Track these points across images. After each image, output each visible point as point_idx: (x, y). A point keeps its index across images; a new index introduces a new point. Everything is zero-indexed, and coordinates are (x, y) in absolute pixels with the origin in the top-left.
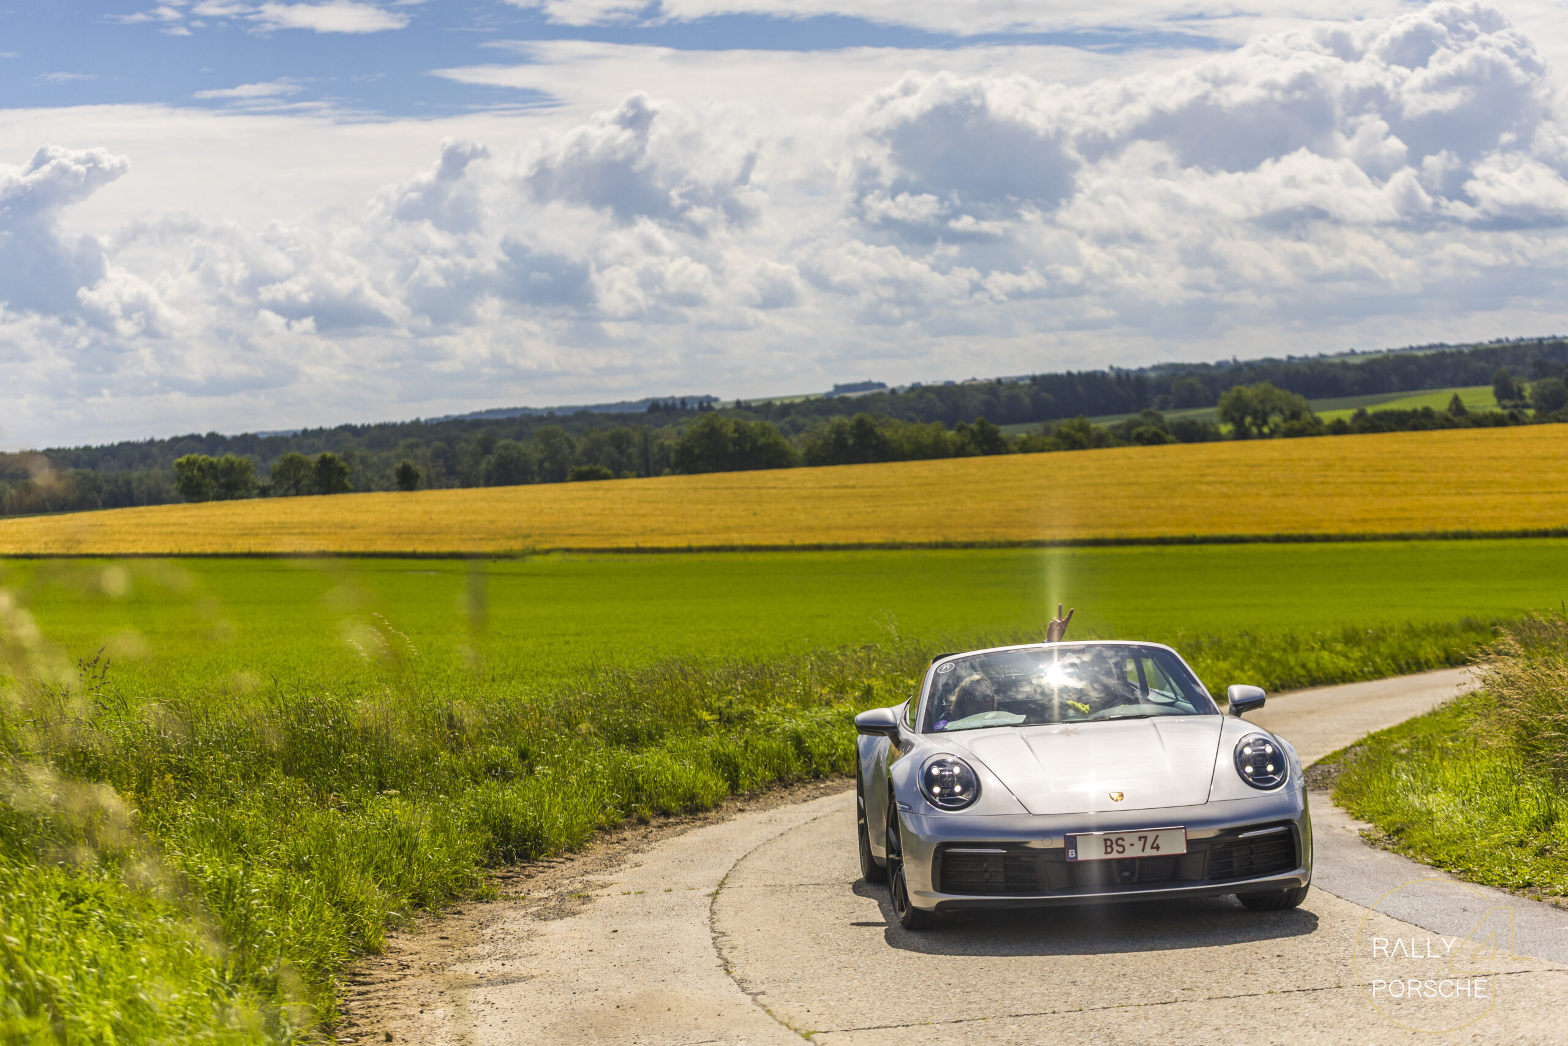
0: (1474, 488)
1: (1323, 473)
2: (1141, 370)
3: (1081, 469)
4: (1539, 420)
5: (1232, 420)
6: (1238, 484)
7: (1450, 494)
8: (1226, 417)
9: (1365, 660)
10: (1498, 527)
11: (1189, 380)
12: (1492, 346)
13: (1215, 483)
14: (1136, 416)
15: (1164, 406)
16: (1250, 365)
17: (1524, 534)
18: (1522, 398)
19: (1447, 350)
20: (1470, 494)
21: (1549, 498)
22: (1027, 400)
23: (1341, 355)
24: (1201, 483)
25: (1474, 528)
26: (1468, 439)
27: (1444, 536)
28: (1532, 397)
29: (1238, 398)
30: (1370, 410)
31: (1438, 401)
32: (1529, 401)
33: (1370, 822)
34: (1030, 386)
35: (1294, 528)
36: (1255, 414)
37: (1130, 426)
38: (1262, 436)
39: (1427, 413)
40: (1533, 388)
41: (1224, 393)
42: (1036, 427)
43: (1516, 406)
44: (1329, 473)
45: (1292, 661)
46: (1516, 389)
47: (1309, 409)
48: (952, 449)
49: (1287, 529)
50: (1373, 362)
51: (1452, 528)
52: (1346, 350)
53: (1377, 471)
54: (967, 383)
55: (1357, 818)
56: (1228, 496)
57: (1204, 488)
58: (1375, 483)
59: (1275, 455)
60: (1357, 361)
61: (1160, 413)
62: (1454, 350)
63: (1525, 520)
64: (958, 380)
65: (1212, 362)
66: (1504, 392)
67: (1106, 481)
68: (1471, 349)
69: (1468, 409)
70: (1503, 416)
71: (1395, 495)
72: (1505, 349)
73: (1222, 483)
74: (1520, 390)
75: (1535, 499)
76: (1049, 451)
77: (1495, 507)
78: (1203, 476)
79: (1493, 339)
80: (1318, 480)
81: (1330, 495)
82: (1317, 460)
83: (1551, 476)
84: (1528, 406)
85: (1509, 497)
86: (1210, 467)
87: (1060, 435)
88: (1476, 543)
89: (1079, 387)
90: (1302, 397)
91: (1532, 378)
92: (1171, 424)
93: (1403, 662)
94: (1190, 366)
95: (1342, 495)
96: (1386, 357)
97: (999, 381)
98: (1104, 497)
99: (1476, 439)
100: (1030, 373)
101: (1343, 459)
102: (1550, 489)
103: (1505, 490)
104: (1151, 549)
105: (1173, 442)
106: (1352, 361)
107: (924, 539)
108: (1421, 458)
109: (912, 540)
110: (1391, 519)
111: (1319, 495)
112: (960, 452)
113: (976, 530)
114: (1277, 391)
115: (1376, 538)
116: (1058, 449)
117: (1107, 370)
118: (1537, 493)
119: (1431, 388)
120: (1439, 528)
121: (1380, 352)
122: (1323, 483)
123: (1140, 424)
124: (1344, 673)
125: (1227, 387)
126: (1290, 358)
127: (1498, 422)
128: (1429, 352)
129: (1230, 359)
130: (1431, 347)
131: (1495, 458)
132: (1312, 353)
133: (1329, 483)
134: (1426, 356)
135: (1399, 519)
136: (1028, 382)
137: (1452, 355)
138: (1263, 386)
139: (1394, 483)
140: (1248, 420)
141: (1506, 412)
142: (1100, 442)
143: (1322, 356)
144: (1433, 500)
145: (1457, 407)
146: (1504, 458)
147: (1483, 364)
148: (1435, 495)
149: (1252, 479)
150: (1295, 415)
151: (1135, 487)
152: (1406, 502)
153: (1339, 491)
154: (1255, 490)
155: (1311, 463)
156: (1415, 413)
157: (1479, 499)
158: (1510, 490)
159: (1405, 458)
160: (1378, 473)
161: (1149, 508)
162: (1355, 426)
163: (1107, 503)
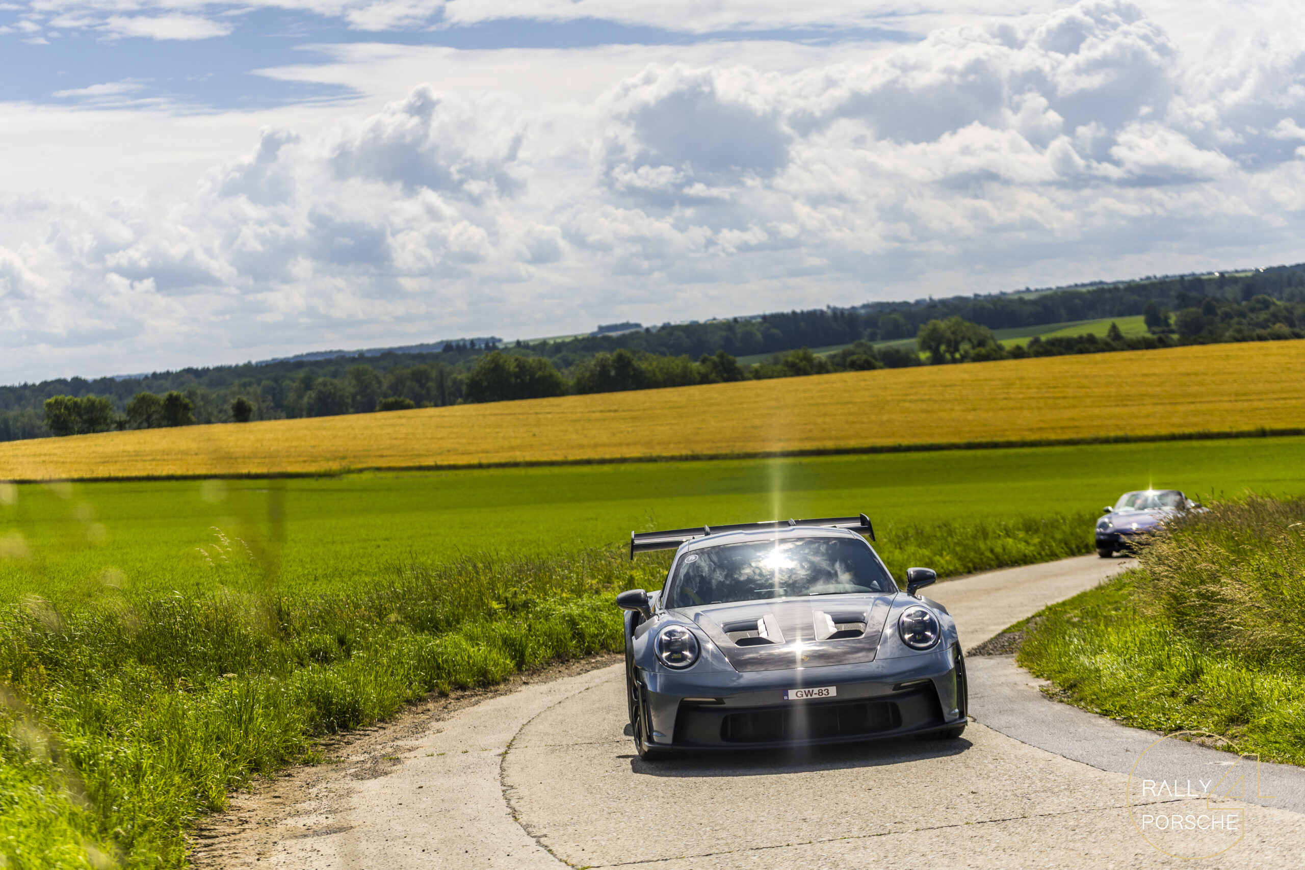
0: (1130, 400)
1: (1006, 391)
2: (853, 308)
3: (805, 391)
4: (1183, 343)
5: (929, 348)
6: (935, 401)
7: (1111, 406)
8: (925, 346)
9: (1042, 545)
10: (1150, 432)
11: (893, 316)
12: (1143, 282)
13: (916, 401)
14: (851, 347)
15: (873, 338)
16: (943, 302)
17: (1173, 438)
18: (1168, 325)
19: (1106, 287)
20: (1127, 405)
21: (1192, 407)
22: (759, 335)
23: (1019, 292)
24: (905, 401)
25: (1130, 434)
26: (1125, 360)
27: (1107, 441)
28: (1176, 324)
29: (934, 330)
30: (1043, 338)
31: (1100, 329)
32: (1174, 327)
33: (1048, 679)
34: (761, 324)
35: (982, 437)
36: (949, 343)
37: (846, 355)
38: (954, 361)
39: (1091, 339)
40: (1177, 316)
41: (922, 326)
42: (768, 358)
43: (1163, 332)
44: (1011, 391)
45: (982, 546)
46: (1162, 317)
47: (993, 338)
48: (698, 378)
49: (976, 437)
50: (1045, 298)
51: (1113, 434)
52: (1023, 288)
53: (1050, 387)
54: (708, 322)
55: (1037, 677)
56: (928, 412)
57: (907, 405)
58: (1049, 398)
59: (966, 376)
60: (1032, 297)
61: (870, 344)
62: (1111, 286)
63: (1173, 425)
64: (702, 320)
65: (912, 300)
66: (1153, 320)
67: (826, 401)
68: (1126, 285)
69: (1123, 335)
70: (1153, 340)
71: (1065, 408)
72: (1153, 285)
73: (922, 401)
74: (1167, 318)
75: (1180, 408)
76: (778, 376)
77: (1148, 416)
78: (907, 395)
79: (1143, 276)
80: (1002, 396)
81: (1012, 409)
82: (1000, 380)
83: (1194, 389)
84: (1173, 332)
85: (1159, 407)
86: (912, 387)
87: (786, 363)
88: (1133, 446)
89: (802, 324)
90: (987, 329)
91: (1177, 308)
92: (879, 351)
93: (1074, 546)
94: (894, 304)
95: (1022, 408)
96: (1056, 294)
97: (735, 320)
98: (825, 415)
99: (1131, 360)
100: (761, 313)
101: (1022, 379)
102: (1193, 400)
103: (1156, 401)
104: (865, 457)
105: (881, 368)
106: (1027, 297)
107: (676, 453)
108: (1086, 377)
109: (665, 454)
110: (1062, 428)
111: (1002, 409)
112: (704, 380)
113: (719, 445)
114: (967, 324)
115: (1050, 443)
116: (785, 376)
117: (825, 308)
118: (1182, 403)
119: (1094, 318)
120: (1103, 434)
121: (1050, 289)
122: (1005, 399)
123: (853, 353)
124: (1025, 556)
125: (925, 322)
126: (976, 296)
127: (1148, 345)
128: (1090, 288)
129: (927, 298)
130: (1092, 284)
131: (1146, 375)
132: (995, 291)
133: (1010, 399)
134: (1089, 292)
135: (1069, 427)
136: (759, 320)
137: (1110, 290)
138: (954, 319)
139: (1064, 398)
140: (943, 348)
141: (1155, 337)
142: (821, 369)
143: (1003, 294)
144: (1096, 411)
145: (1115, 333)
146: (1154, 374)
147: (1135, 297)
148: (1099, 406)
149: (947, 397)
150: (982, 343)
151: (850, 406)
152: (1074, 413)
153: (1019, 405)
154: (950, 406)
155: (995, 383)
156: (1081, 339)
157: (1134, 409)
158: (1160, 401)
159: (1072, 377)
160: (1051, 390)
161: (862, 423)
162: (1031, 351)
163: (828, 420)
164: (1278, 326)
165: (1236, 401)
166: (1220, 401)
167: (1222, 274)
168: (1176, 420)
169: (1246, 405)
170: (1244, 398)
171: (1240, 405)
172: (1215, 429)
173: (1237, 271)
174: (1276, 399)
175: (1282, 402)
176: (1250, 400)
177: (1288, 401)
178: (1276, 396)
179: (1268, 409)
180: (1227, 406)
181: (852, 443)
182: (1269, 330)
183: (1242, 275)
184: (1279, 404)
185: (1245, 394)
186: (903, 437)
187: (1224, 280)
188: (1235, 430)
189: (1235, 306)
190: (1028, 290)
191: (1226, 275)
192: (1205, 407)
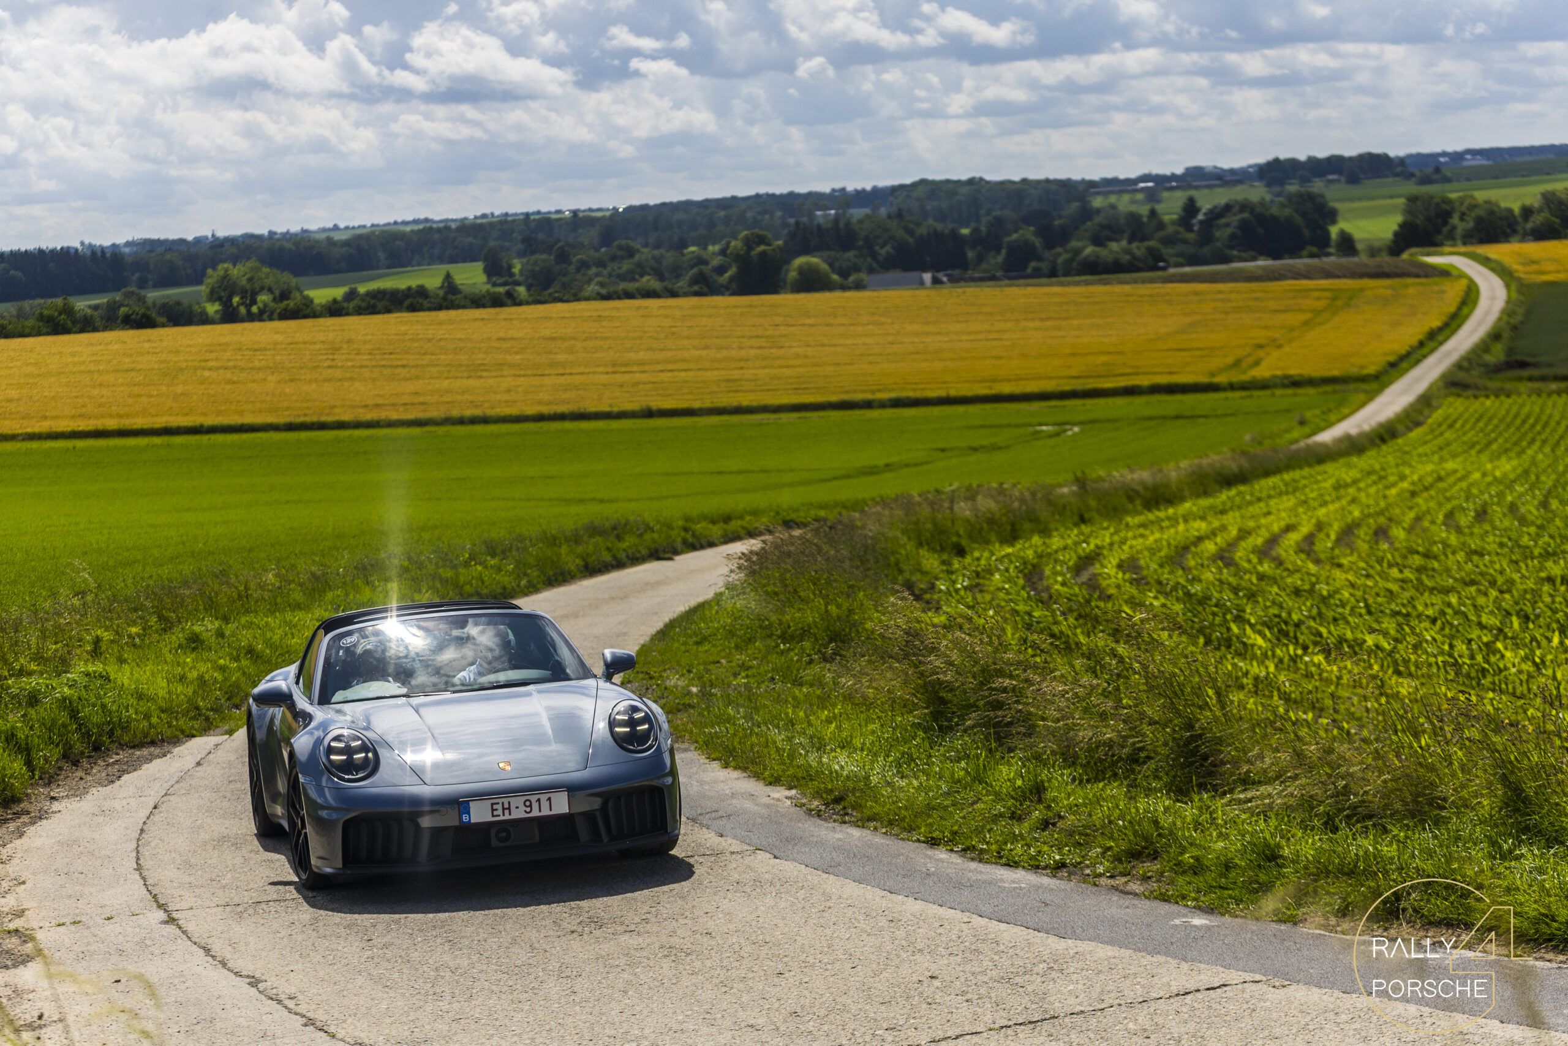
0: (486, 370)
1: (331, 357)
2: (114, 245)
3: (73, 354)
4: (532, 300)
5: (220, 299)
6: (242, 369)
7: (462, 378)
8: (213, 296)
10: (514, 411)
11: (168, 257)
12: (479, 221)
13: (218, 368)
14: (118, 296)
15: (142, 284)
16: (231, 241)
17: (540, 418)
18: (512, 275)
19: (435, 226)
20: (481, 377)
21: (562, 380)
23: (324, 230)
24: (204, 369)
25: (491, 413)
26: (476, 320)
27: (461, 421)
28: (522, 274)
29: (226, 276)
30: (362, 289)
31: (431, 279)
32: (517, 277)
35: (305, 415)
36: (243, 293)
37: (113, 307)
38: (251, 318)
39: (422, 292)
40: (523, 264)
41: (210, 271)
43: (508, 284)
44: (336, 357)
46: (505, 265)
47: (298, 289)
49: (299, 416)
50: (360, 237)
51: (469, 413)
52: (330, 225)
53: (385, 353)
56: (234, 383)
57: (207, 373)
58: (384, 366)
59: (279, 338)
60: (342, 236)
62: (441, 225)
63: (540, 402)
65: (190, 238)
66: (495, 269)
67: (101, 368)
68: (457, 224)
69: (461, 287)
70: (499, 293)
71: (406, 379)
72: (492, 225)
73: (226, 368)
74: (510, 267)
75: (547, 381)
76: (32, 335)
77: (509, 391)
78: (206, 361)
79: (479, 214)
80: (325, 364)
81: (340, 380)
82: (323, 342)
83: (562, 357)
84: (519, 284)
85: (522, 379)
86: (211, 352)
87: (40, 318)
88: (493, 428)
89: (51, 265)
90: (291, 276)
91: (521, 254)
92: (156, 303)
94: (166, 241)
95: (351, 379)
96: (373, 233)
98: (101, 385)
99: (483, 319)
101: (349, 341)
102: (561, 371)
103: (517, 372)
104: (157, 440)
105: (163, 326)
106: (338, 237)
108: (429, 340)
110: (405, 404)
111: (326, 380)
114: (266, 270)
115: (391, 424)
116: (39, 334)
117: (77, 245)
118: (549, 375)
119: (419, 264)
120: (455, 413)
121: (364, 226)
122: (330, 367)
123: (123, 305)
126: (272, 233)
127: (497, 302)
128: (416, 227)
129: (208, 234)
130: (416, 222)
131: (504, 339)
132: (295, 228)
133: (336, 367)
134: (413, 231)
135: (413, 404)
137: (439, 230)
138: (249, 264)
139: (404, 366)
140: (236, 300)
142: (86, 325)
143: (304, 231)
144: (446, 383)
145: (450, 285)
146: (512, 339)
147: (470, 239)
148: (447, 378)
149: (257, 363)
150: (284, 296)
151: (133, 374)
152: (418, 386)
153: (348, 375)
154: (261, 375)
155: (317, 347)
156: (409, 293)
157: (491, 381)
158: (522, 373)
159: (411, 340)
160: (386, 356)
161: (152, 396)
162: (351, 305)
163: (105, 392)
164: (645, 279)
165: (614, 373)
166: (594, 373)
167: (575, 213)
168: (543, 396)
169: (627, 377)
170: (623, 369)
171: (618, 378)
172: (592, 408)
173: (590, 210)
174: (662, 371)
175: (669, 374)
176: (631, 372)
177: (676, 374)
178: (660, 367)
179: (654, 383)
180: (603, 378)
181: (139, 423)
182: (637, 285)
183: (599, 214)
184: (665, 377)
185: (625, 365)
186: (204, 414)
187: (578, 220)
188: (616, 409)
189: (592, 252)
190: (336, 228)
191: (581, 215)
192: (577, 379)
